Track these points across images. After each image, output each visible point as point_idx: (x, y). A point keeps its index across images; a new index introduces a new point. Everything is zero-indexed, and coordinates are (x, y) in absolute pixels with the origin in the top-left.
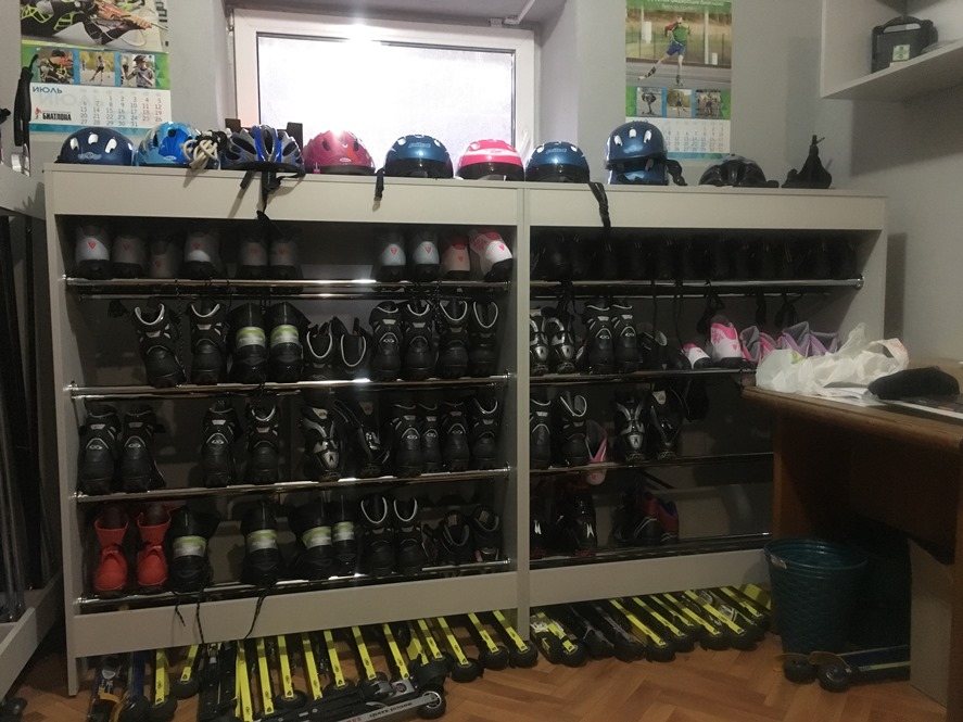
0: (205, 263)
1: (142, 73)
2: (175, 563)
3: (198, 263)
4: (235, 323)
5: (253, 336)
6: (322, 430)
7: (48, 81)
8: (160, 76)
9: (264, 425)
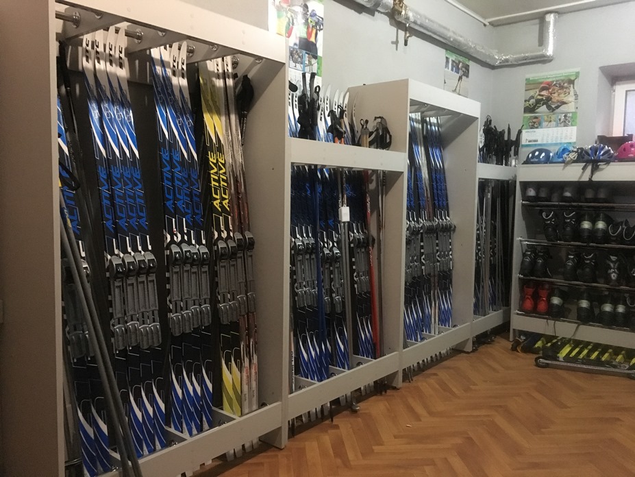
0: (569, 197)
1: (566, 121)
2: (550, 305)
3: (566, 197)
4: (579, 220)
5: (586, 225)
6: (612, 265)
7: (531, 128)
8: (573, 121)
9: (588, 259)
